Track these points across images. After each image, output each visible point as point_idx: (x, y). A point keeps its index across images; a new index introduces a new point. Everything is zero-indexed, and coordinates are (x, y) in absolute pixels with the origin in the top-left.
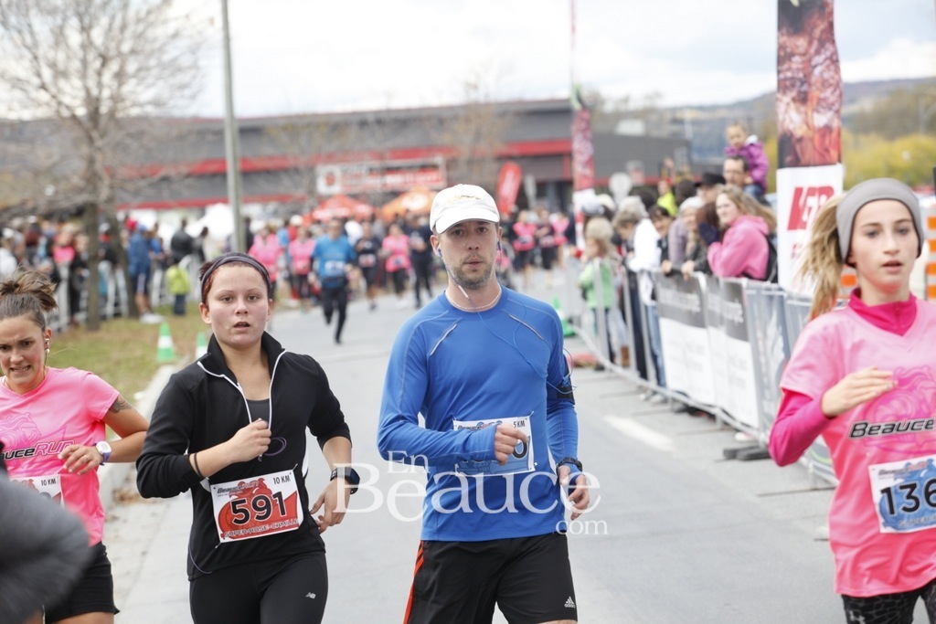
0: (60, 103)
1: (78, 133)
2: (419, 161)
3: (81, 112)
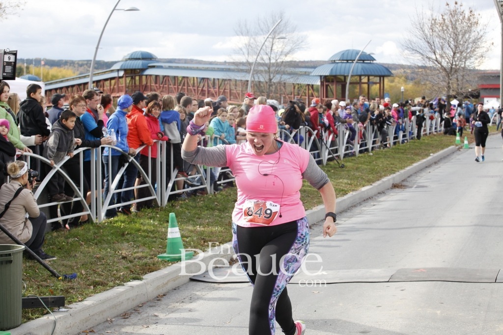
0: (442, 66)
1: (444, 73)
3: (448, 67)
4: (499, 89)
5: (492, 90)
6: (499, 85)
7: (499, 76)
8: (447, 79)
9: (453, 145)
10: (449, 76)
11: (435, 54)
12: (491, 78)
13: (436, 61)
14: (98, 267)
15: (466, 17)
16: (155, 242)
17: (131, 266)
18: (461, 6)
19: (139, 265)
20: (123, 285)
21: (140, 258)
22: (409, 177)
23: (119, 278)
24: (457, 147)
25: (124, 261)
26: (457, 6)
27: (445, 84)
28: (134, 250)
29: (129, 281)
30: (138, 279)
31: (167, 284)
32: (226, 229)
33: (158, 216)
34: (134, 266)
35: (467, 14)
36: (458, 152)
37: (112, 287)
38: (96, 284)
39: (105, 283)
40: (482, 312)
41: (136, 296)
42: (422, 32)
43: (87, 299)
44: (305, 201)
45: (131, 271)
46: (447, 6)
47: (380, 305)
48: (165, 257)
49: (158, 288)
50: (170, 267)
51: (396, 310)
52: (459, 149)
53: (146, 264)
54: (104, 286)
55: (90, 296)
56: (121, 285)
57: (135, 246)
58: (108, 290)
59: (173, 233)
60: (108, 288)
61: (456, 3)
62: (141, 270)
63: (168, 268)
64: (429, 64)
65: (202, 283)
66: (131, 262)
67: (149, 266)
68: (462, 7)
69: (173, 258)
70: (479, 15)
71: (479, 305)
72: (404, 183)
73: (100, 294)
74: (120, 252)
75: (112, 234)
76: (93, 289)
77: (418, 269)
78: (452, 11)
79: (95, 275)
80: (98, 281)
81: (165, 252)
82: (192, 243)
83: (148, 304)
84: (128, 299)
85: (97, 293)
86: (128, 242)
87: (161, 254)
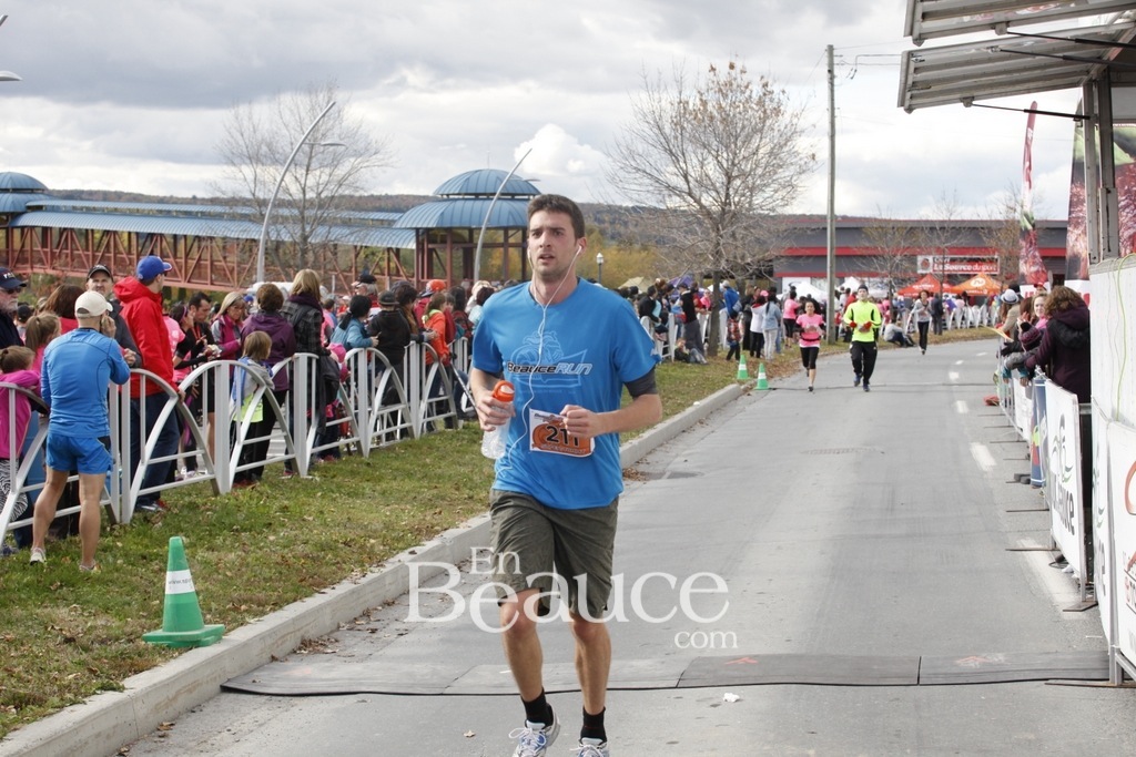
0: (702, 206)
1: (706, 223)
2: (967, 256)
3: (716, 208)
4: (826, 256)
5: (811, 260)
6: (826, 248)
7: (825, 229)
8: (713, 235)
9: (733, 383)
10: (718, 229)
11: (688, 182)
12: (809, 232)
13: (690, 194)
14: (15, 662)
15: (755, 97)
16: (129, 604)
17: (90, 660)
18: (743, 72)
19: (106, 658)
20: (84, 703)
21: (102, 642)
22: (650, 453)
23: (68, 687)
24: (743, 387)
25: (70, 649)
26: (733, 72)
27: (711, 247)
28: (86, 623)
29: (94, 693)
30: (114, 689)
31: (175, 698)
32: (280, 573)
33: (119, 544)
34: (95, 659)
35: (756, 91)
36: (745, 397)
37: (59, 707)
38: (21, 702)
39: (41, 700)
40: (908, 751)
41: (114, 727)
42: (657, 131)
43: (10, 735)
44: (438, 510)
45: (91, 671)
46: (712, 73)
47: (675, 740)
48: (162, 638)
49: (157, 708)
50: (177, 660)
51: (713, 750)
52: (746, 391)
53: (122, 654)
54: (40, 706)
55: (15, 730)
56: (79, 703)
57: (86, 614)
58: (51, 714)
59: (179, 582)
60: (51, 710)
61: (732, 67)
62: (112, 668)
63: (173, 661)
64: (674, 202)
65: (251, 697)
66: (86, 649)
67: (130, 658)
68: (744, 76)
69: (180, 639)
70: (783, 92)
71: (898, 736)
72: (642, 468)
73: (35, 723)
74: (57, 628)
75: (27, 585)
76: (17, 713)
77: (735, 658)
78: (722, 82)
79: (13, 681)
80: (25, 695)
81: (157, 626)
82: (214, 605)
83: (141, 744)
84: (98, 735)
85: (28, 722)
86: (68, 606)
87: (149, 630)
